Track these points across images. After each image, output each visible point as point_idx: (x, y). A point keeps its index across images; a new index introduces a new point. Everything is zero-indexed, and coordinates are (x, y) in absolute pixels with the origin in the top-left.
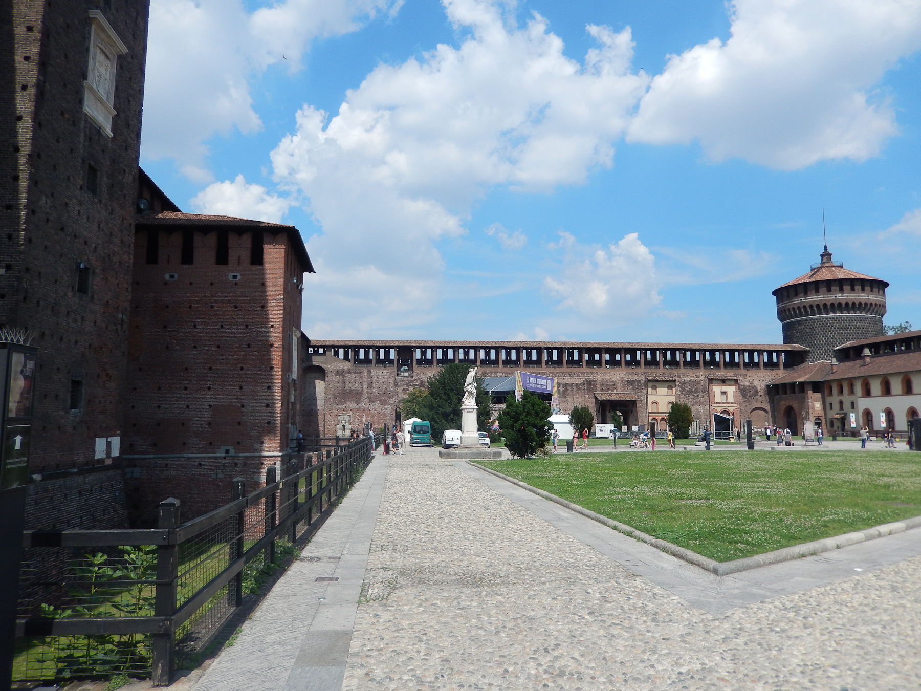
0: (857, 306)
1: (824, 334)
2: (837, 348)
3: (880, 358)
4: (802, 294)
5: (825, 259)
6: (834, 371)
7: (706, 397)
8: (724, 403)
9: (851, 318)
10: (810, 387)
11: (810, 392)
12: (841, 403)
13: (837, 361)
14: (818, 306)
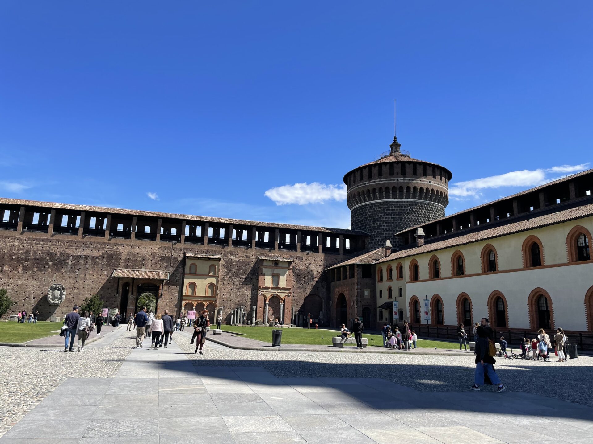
0: (418, 191)
2: (398, 233)
5: (394, 149)
7: (255, 280)
8: (274, 288)
10: (360, 271)
11: (359, 277)
12: (390, 290)
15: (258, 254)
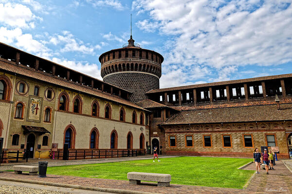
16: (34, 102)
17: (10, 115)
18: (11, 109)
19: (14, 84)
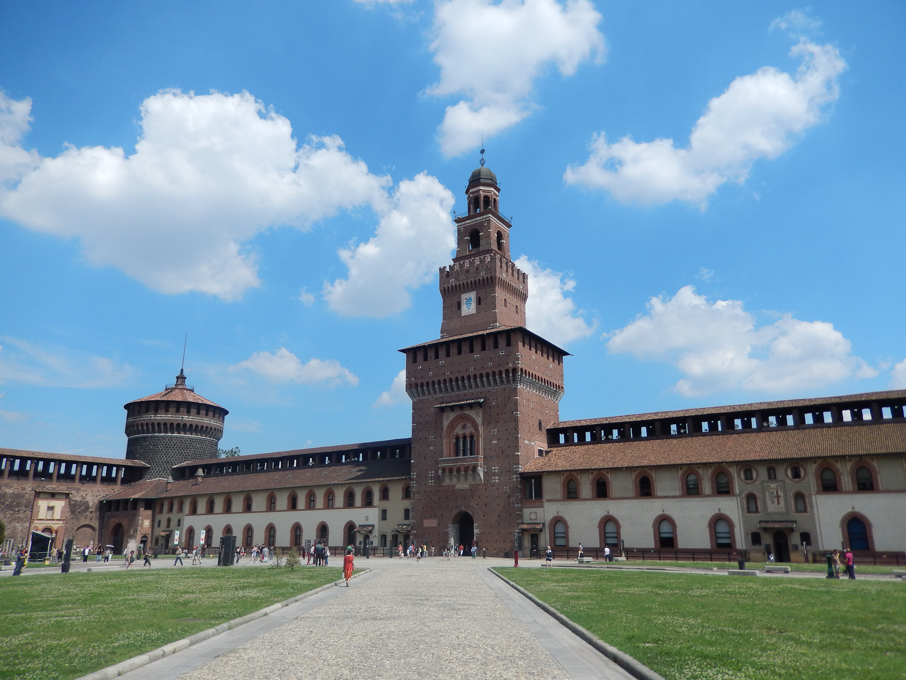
0: (200, 429)
1: (166, 452)
2: (175, 466)
3: (210, 478)
4: (153, 412)
5: (179, 380)
6: (169, 489)
7: (28, 513)
8: (48, 520)
9: (192, 439)
10: (143, 505)
11: (142, 509)
12: (169, 520)
13: (173, 479)
14: (165, 424)
15: (35, 485)
16: (771, 489)
17: (740, 510)
18: (739, 503)
19: (735, 473)
